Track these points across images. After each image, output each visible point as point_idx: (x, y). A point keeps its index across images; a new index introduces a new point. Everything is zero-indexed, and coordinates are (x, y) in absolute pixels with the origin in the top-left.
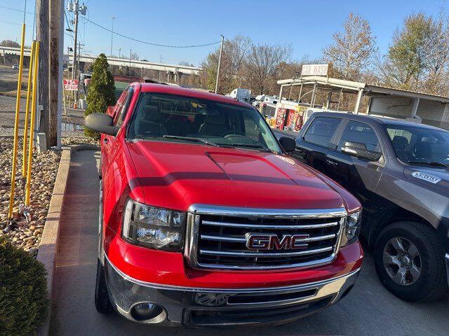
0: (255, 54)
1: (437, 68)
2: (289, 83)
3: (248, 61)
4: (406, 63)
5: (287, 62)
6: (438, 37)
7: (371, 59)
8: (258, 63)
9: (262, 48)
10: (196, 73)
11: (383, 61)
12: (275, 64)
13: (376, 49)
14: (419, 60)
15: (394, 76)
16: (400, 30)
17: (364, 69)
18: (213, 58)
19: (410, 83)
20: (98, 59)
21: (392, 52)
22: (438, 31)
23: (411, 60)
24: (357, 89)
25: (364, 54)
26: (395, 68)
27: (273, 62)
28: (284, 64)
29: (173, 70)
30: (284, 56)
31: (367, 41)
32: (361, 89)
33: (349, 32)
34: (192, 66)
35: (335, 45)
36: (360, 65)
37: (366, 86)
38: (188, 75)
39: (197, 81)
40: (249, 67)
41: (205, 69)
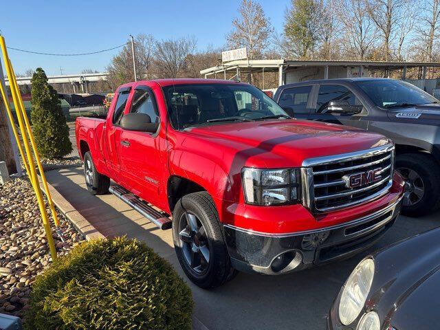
0: (161, 50)
1: (327, 39)
2: (212, 72)
3: (155, 58)
4: (301, 38)
5: (194, 54)
6: (322, 11)
7: (271, 38)
8: (166, 58)
9: (166, 44)
10: (104, 78)
11: (281, 39)
12: (183, 57)
13: (272, 29)
14: (311, 34)
15: (293, 51)
16: (289, 9)
17: (266, 50)
18: (118, 61)
19: (307, 55)
20: (35, 74)
21: (287, 29)
22: (321, 6)
23: (304, 35)
24: (277, 66)
25: (263, 36)
26: (293, 44)
27: (180, 55)
28: (190, 56)
29: (78, 80)
30: (190, 49)
31: (263, 23)
32: (280, 65)
33: (245, 16)
34: (96, 72)
35: (236, 30)
36: (261, 46)
37: (285, 62)
38: (94, 82)
39: (106, 86)
40: (158, 64)
41: (112, 73)
